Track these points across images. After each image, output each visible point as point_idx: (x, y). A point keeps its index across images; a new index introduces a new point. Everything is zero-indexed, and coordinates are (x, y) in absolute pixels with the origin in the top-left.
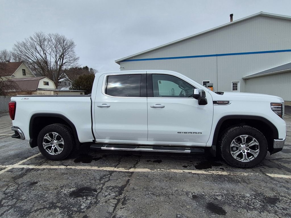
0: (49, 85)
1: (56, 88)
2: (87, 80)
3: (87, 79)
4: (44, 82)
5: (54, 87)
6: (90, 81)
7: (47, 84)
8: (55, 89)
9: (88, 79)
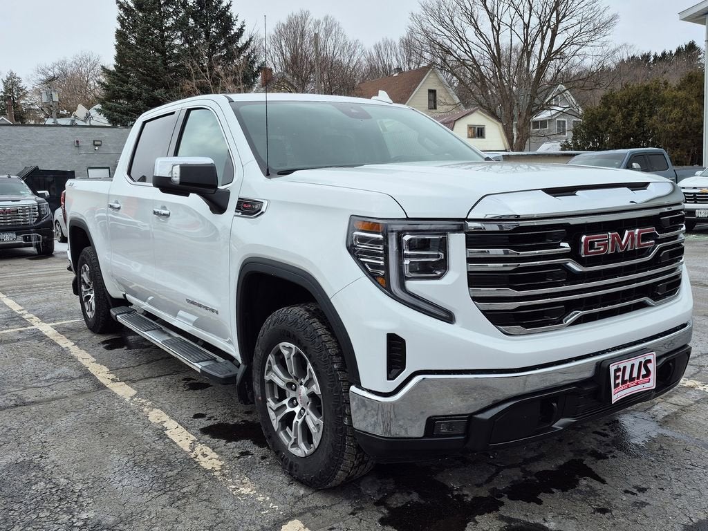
0: (484, 138)
1: (508, 147)
2: (630, 106)
3: (629, 103)
4: (470, 127)
5: (502, 143)
6: (641, 111)
7: (479, 133)
8: (506, 151)
9: (636, 104)
